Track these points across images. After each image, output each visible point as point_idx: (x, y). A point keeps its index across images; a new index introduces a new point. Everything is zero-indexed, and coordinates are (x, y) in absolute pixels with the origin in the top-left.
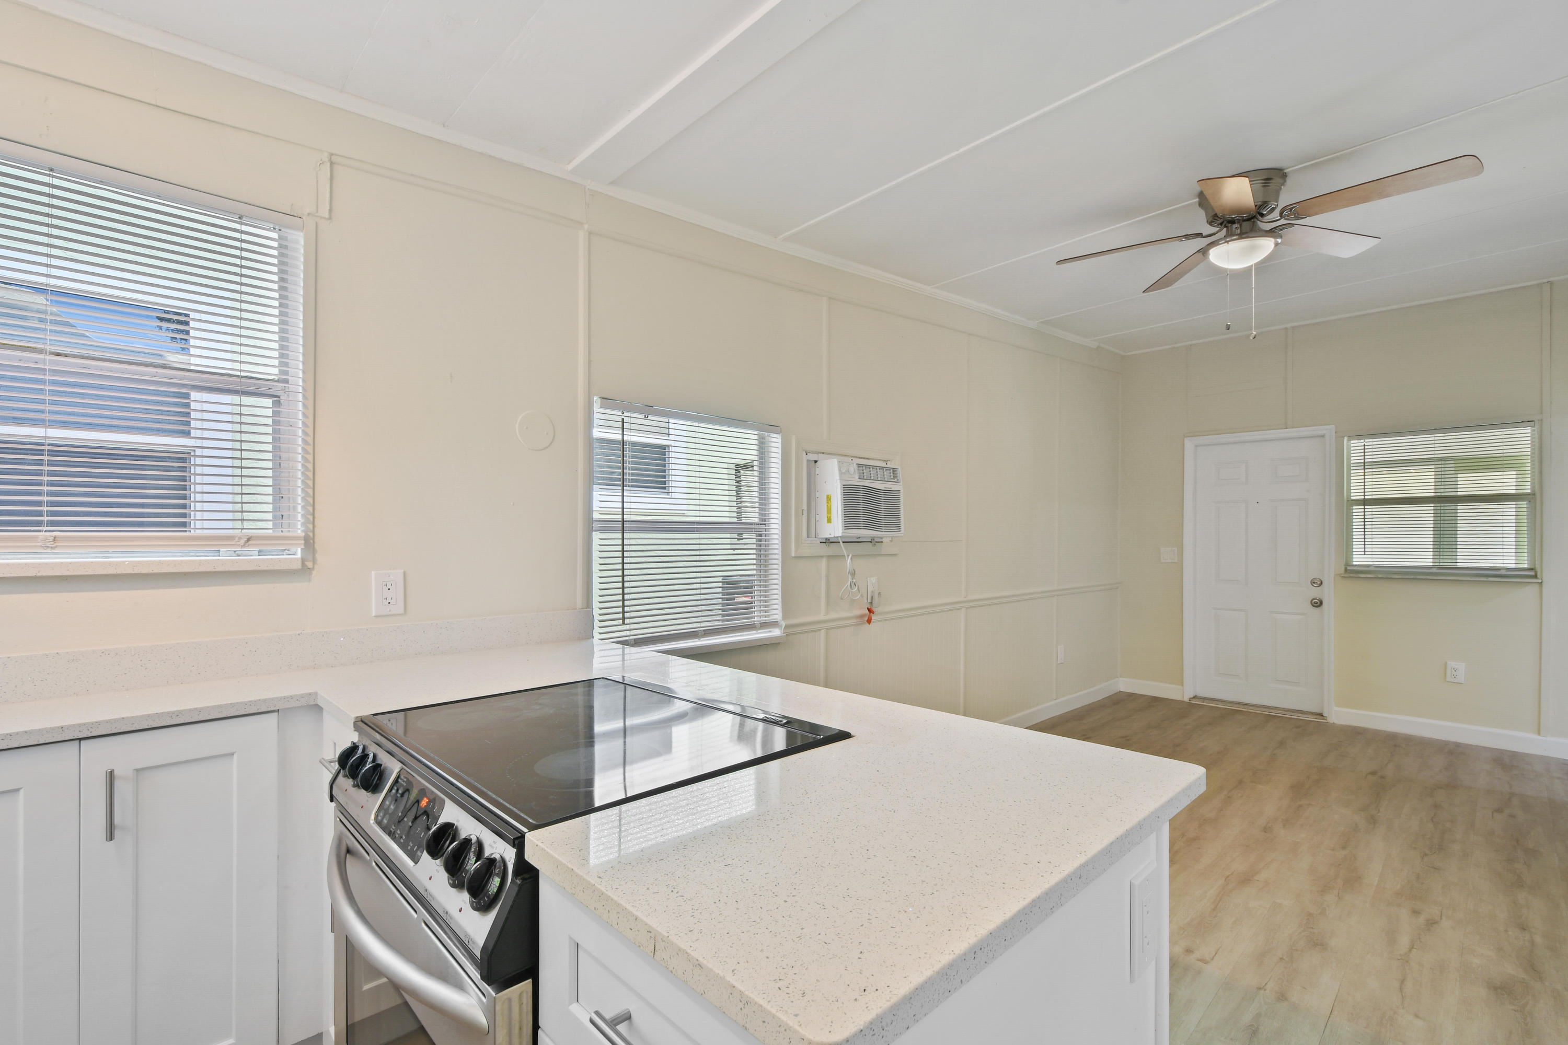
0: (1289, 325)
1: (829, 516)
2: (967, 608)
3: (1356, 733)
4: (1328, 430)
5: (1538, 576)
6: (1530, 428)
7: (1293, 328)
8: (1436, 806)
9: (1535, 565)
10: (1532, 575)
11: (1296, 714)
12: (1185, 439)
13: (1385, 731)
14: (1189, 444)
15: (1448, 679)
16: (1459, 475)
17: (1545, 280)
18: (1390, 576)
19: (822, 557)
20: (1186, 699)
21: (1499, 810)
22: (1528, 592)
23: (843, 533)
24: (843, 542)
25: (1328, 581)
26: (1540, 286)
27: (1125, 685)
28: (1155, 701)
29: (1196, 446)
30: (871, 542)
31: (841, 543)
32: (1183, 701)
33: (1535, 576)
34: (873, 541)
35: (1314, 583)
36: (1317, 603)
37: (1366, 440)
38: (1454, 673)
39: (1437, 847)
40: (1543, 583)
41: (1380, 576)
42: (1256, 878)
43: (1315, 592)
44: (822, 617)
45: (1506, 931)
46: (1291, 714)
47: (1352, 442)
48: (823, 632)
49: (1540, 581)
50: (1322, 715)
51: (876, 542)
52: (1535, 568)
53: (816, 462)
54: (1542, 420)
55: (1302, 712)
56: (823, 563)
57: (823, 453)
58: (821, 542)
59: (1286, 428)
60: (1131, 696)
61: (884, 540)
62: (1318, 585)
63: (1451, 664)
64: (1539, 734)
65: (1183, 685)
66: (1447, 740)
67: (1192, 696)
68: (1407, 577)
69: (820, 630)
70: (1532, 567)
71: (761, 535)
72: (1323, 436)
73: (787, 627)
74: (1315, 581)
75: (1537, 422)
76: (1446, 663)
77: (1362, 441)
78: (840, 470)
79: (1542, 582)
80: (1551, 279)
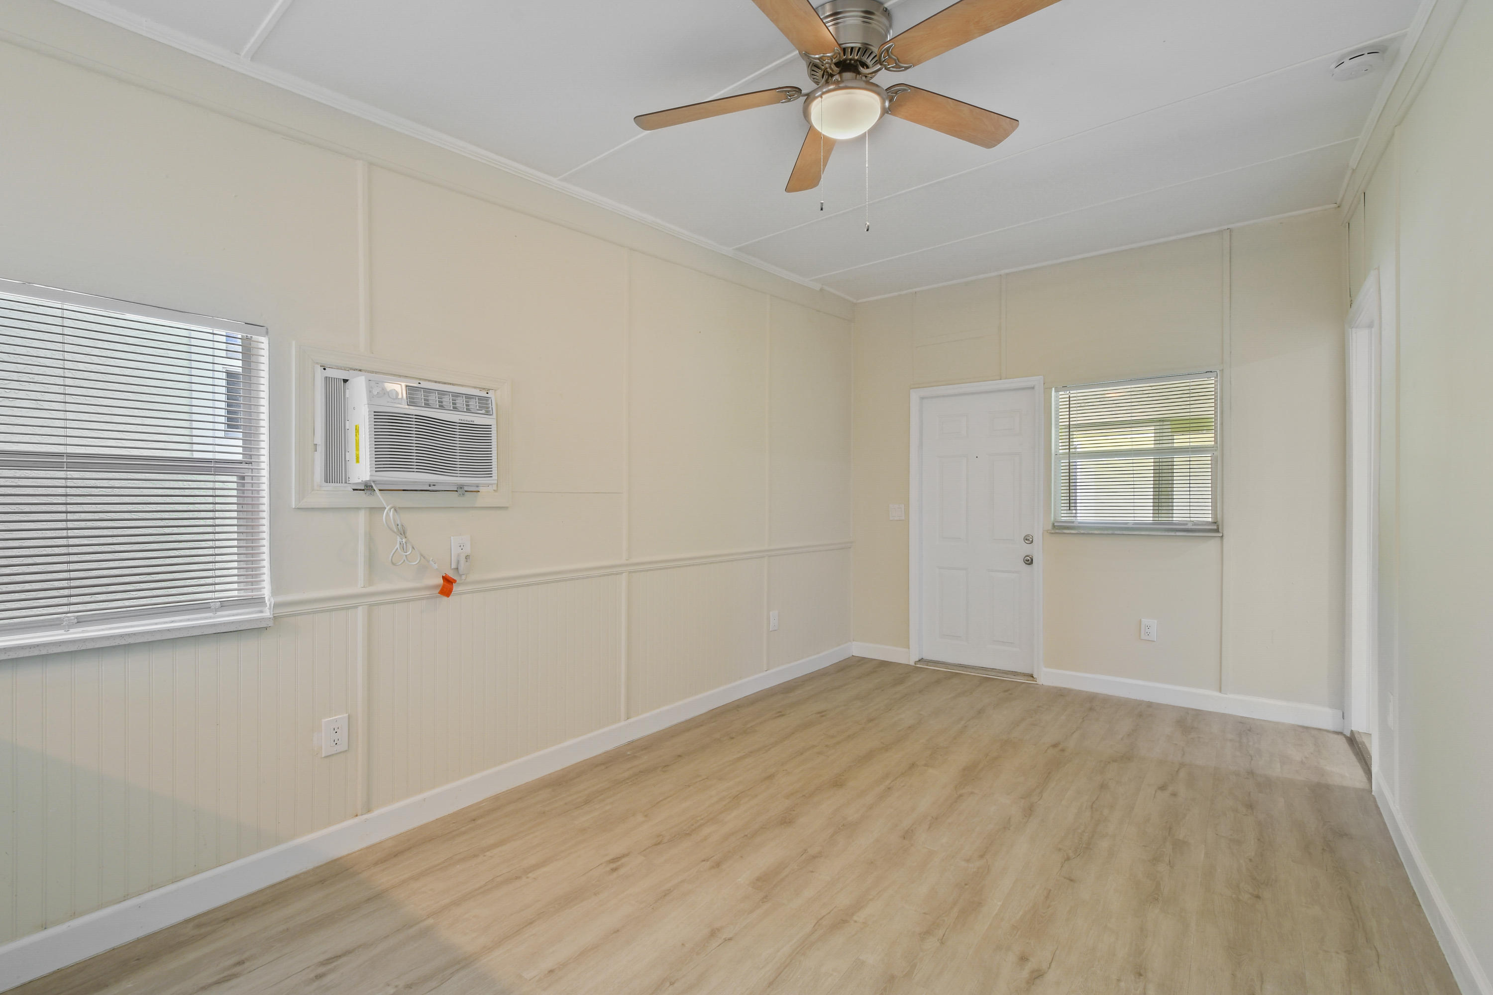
0: (1003, 272)
1: (357, 453)
2: (630, 572)
3: (1060, 695)
4: (1036, 381)
5: (1220, 530)
6: (1213, 378)
7: (1007, 274)
8: (1103, 786)
9: (1217, 518)
10: (1215, 529)
11: (1009, 676)
12: (911, 391)
13: (1087, 692)
14: (915, 396)
15: (1143, 637)
16: (1175, 437)
17: (1226, 227)
18: (1091, 532)
19: (358, 509)
20: (912, 663)
21: (1163, 788)
22: (1210, 546)
23: (371, 476)
24: (380, 490)
25: (1038, 538)
26: (1221, 232)
27: (859, 649)
28: (884, 664)
29: (922, 398)
30: (457, 491)
31: (377, 491)
32: (909, 665)
33: (1217, 531)
34: (460, 490)
35: (1026, 539)
36: (1028, 561)
37: (1071, 392)
38: (1147, 630)
39: (1084, 846)
40: (1224, 538)
41: (1082, 532)
42: (855, 918)
43: (1026, 549)
44: (359, 589)
45: (1119, 980)
46: (1005, 676)
47: (1060, 393)
48: (361, 612)
49: (1221, 535)
50: (1033, 677)
51: (466, 491)
52: (1217, 521)
53: (345, 381)
54: (1223, 370)
55: (1015, 674)
56: (362, 517)
57: (360, 370)
58: (354, 490)
59: (1001, 379)
60: (862, 661)
61: (480, 489)
62: (1029, 542)
63: (1145, 621)
64: (1220, 691)
65: (909, 648)
66: (1141, 699)
67: (917, 660)
68: (1106, 532)
69: (356, 607)
70: (1215, 521)
71: (243, 478)
72: (1033, 388)
73: (277, 605)
74: (1028, 538)
75: (1218, 372)
76: (1141, 620)
77: (1068, 392)
78: (370, 392)
79: (1222, 536)
80: (1230, 226)
